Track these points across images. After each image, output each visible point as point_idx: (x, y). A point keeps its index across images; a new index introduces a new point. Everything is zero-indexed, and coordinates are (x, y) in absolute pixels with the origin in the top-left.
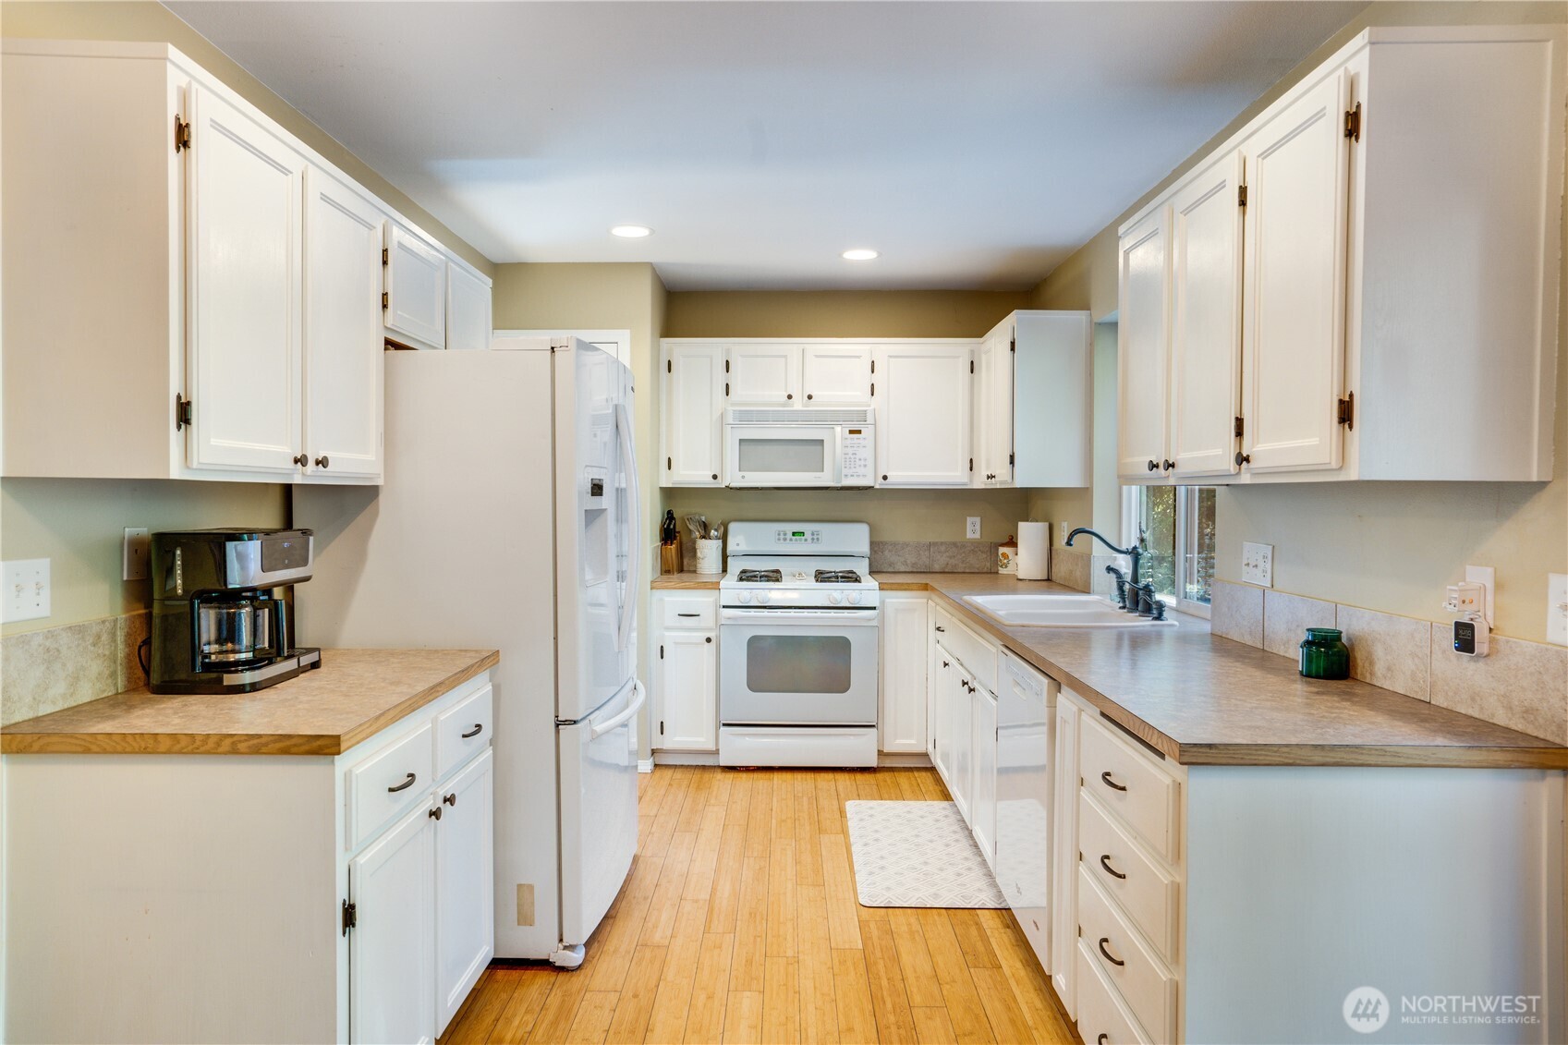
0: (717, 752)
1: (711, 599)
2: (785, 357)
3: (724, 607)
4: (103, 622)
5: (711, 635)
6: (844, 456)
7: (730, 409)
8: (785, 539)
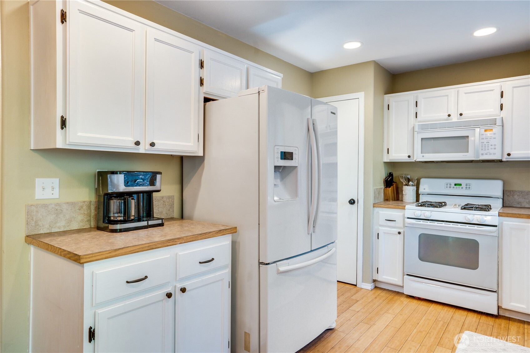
0: (403, 287)
1: (402, 214)
2: (447, 96)
3: (408, 218)
4: (84, 202)
5: (401, 231)
6: (481, 144)
7: (417, 124)
8: (450, 187)
